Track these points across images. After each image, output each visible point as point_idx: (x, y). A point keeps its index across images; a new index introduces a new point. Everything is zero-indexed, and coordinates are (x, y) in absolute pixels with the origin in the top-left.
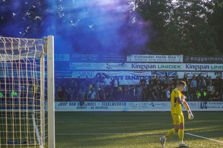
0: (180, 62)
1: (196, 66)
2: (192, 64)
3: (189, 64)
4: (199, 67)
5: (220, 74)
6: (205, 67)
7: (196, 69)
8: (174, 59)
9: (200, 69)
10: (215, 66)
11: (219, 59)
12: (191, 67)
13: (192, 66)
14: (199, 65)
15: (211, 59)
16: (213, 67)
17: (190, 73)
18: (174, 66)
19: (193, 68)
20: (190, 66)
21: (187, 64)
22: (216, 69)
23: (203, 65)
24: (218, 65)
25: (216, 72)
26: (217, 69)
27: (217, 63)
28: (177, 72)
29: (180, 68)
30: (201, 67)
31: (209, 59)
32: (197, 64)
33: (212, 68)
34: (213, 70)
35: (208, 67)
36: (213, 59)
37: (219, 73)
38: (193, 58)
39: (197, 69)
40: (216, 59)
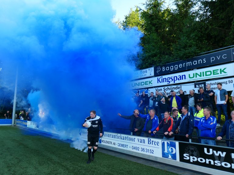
0: (151, 76)
1: (169, 78)
2: (164, 77)
3: (161, 77)
4: (173, 78)
5: (203, 85)
6: (180, 77)
7: (169, 83)
8: (145, 74)
9: (174, 82)
10: (194, 74)
11: (200, 61)
12: (163, 81)
13: (164, 79)
14: (172, 76)
15: (188, 64)
16: (192, 76)
17: (162, 88)
18: (146, 82)
19: (166, 82)
20: (162, 79)
21: (159, 77)
22: (196, 78)
23: (177, 75)
24: (198, 71)
25: (196, 83)
26: (199, 78)
27: (198, 68)
28: (149, 89)
29: (152, 84)
30: (175, 78)
31: (185, 65)
32: (170, 76)
33: (190, 78)
34: (192, 80)
35: (184, 77)
36: (190, 63)
37: (201, 84)
38: (165, 68)
39: (171, 82)
40: (195, 63)
